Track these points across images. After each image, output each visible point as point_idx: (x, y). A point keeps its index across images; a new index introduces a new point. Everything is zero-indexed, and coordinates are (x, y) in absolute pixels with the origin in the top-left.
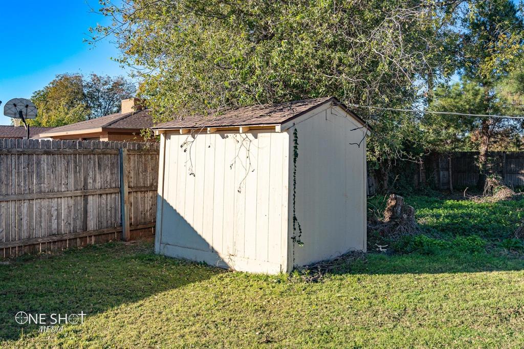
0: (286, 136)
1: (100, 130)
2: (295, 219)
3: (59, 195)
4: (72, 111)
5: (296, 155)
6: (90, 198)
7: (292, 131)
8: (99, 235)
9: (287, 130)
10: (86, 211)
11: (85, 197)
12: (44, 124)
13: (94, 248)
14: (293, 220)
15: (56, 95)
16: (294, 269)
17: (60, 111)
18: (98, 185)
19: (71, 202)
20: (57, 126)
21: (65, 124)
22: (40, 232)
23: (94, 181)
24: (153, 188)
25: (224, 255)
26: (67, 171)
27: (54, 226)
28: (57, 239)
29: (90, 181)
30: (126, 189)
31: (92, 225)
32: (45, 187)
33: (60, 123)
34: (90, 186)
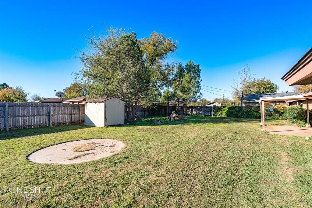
0: (104, 104)
1: (82, 100)
2: (106, 118)
3: (66, 114)
4: (77, 94)
5: (106, 107)
6: (72, 115)
7: (105, 103)
8: (74, 122)
9: (104, 102)
10: (71, 118)
11: (71, 115)
12: (68, 97)
13: (73, 125)
14: (105, 118)
15: (73, 88)
16: (105, 126)
17: (74, 93)
18: (74, 113)
19: (68, 116)
20: (73, 98)
21: (75, 97)
22: (62, 121)
23: (73, 112)
24: (84, 113)
25: (95, 124)
26: (67, 109)
27: (65, 120)
28: (65, 123)
29: (72, 112)
30: (80, 113)
31: (73, 120)
32: (63, 113)
33: (73, 97)
34: (72, 113)
